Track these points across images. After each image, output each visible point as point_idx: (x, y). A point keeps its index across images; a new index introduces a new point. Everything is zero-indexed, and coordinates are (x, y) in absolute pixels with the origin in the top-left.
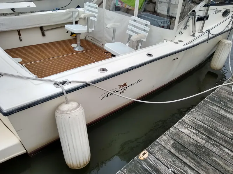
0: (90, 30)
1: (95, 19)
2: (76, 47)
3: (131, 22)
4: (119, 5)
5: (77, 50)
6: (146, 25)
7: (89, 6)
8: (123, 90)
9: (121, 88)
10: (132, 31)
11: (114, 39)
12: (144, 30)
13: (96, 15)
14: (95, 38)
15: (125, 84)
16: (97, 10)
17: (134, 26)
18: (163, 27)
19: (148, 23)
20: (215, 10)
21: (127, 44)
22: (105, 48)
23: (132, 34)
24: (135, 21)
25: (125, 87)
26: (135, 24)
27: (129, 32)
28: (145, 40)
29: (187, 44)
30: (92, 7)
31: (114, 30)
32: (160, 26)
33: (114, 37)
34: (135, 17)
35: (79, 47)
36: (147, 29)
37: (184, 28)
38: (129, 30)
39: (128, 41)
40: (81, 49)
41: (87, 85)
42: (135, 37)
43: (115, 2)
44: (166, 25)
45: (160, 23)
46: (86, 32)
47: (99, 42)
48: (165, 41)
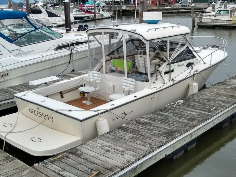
0: (97, 89)
1: (99, 81)
2: (87, 102)
3: (124, 80)
4: (114, 68)
5: (88, 104)
6: (133, 81)
7: (93, 73)
8: (124, 116)
9: (122, 115)
10: (125, 86)
11: (114, 92)
12: (132, 84)
13: (100, 79)
14: (100, 94)
15: (124, 113)
16: (100, 76)
17: (126, 83)
18: (143, 81)
19: (134, 80)
20: (178, 65)
21: (123, 94)
22: (110, 98)
23: (125, 87)
24: (126, 79)
25: (125, 114)
26: (126, 81)
27: (123, 87)
28: (133, 90)
29: (158, 89)
30: (95, 73)
31: (114, 87)
32: (141, 81)
33: (114, 91)
34: (126, 77)
35: (89, 101)
36: (134, 83)
37: (156, 80)
38: (123, 85)
39: (124, 92)
40: (91, 103)
41: (107, 111)
42: (126, 89)
43: (110, 67)
44: (144, 80)
45: (141, 79)
46: (94, 91)
47: (102, 97)
48: (145, 89)
